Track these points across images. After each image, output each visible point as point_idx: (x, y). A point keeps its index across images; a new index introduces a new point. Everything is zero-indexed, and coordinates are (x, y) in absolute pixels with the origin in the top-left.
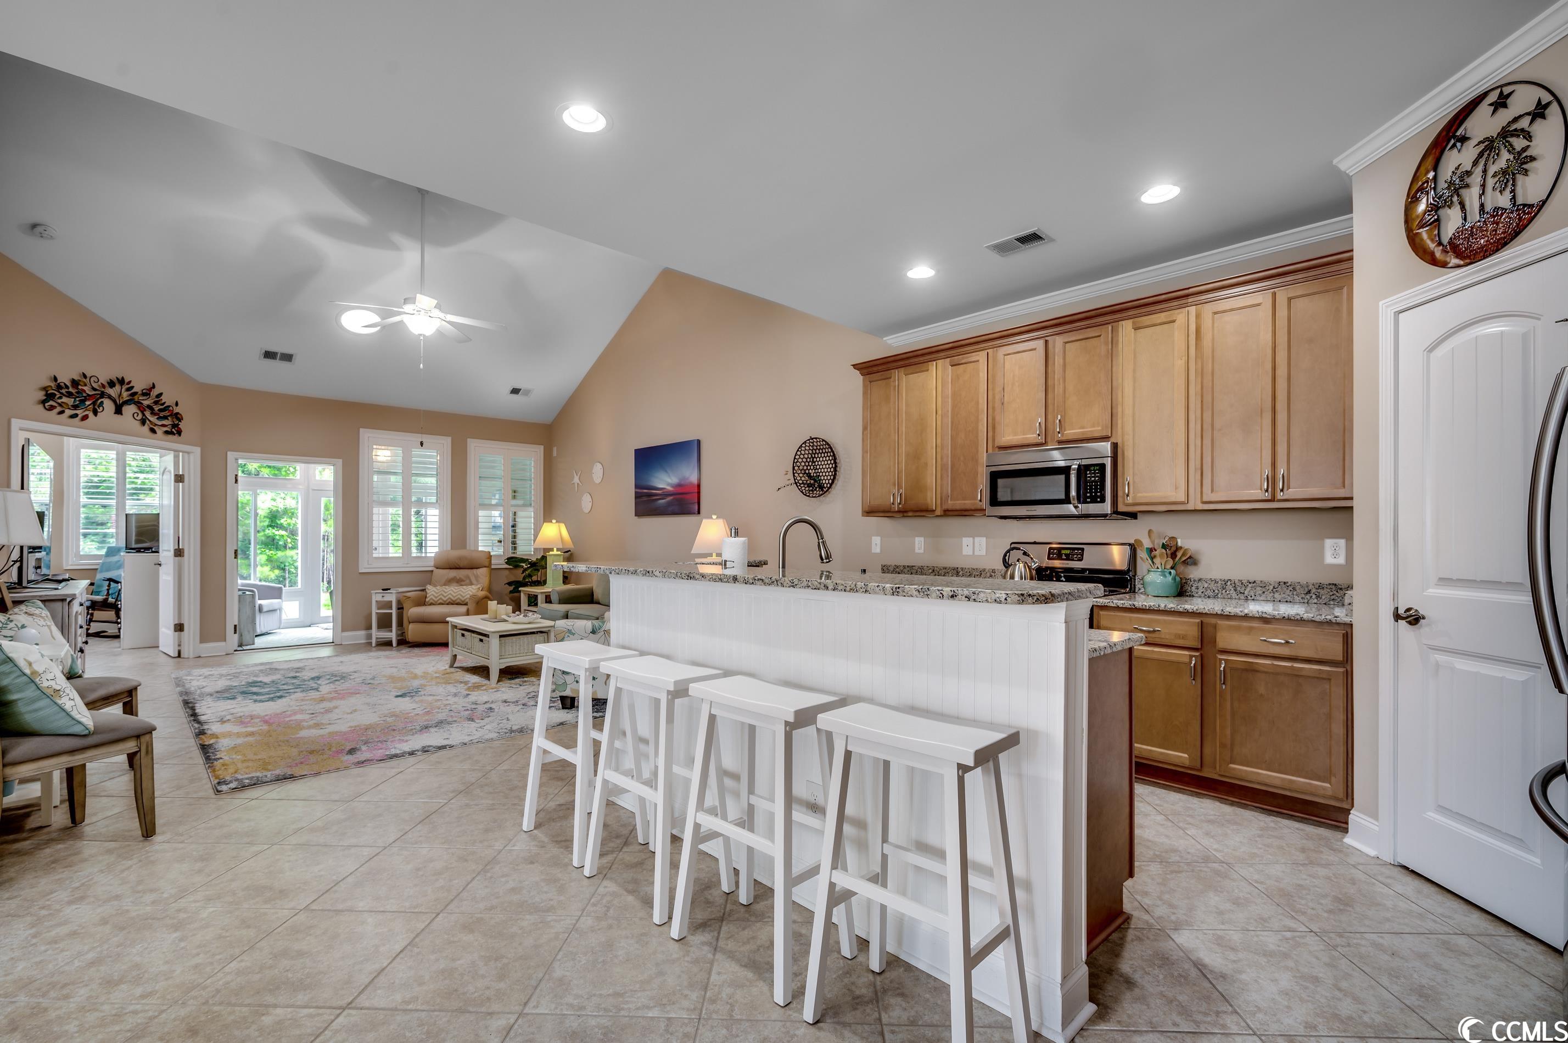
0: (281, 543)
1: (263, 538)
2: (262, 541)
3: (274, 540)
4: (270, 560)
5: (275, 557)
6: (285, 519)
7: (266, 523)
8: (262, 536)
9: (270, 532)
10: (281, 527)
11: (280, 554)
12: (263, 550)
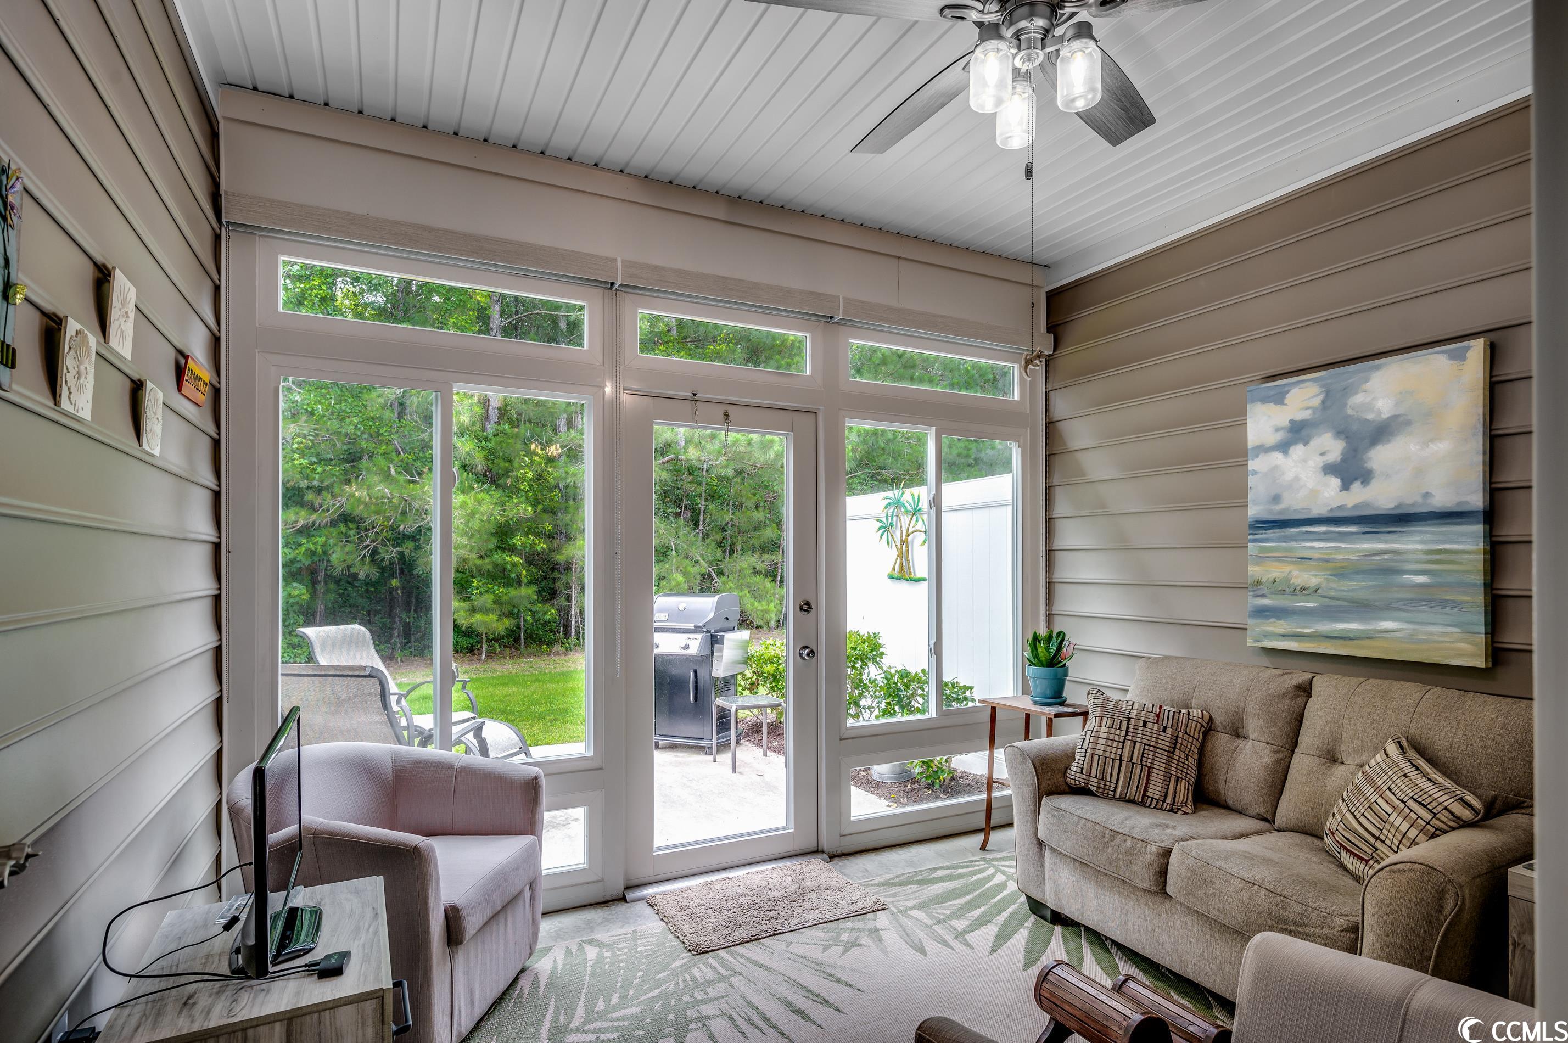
0: (513, 576)
1: (490, 567)
2: (489, 572)
3: (504, 570)
4: (497, 602)
5: (506, 598)
6: (519, 537)
7: (491, 546)
8: (488, 564)
9: (498, 557)
10: (513, 550)
11: (513, 592)
12: (490, 586)
